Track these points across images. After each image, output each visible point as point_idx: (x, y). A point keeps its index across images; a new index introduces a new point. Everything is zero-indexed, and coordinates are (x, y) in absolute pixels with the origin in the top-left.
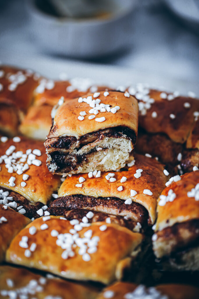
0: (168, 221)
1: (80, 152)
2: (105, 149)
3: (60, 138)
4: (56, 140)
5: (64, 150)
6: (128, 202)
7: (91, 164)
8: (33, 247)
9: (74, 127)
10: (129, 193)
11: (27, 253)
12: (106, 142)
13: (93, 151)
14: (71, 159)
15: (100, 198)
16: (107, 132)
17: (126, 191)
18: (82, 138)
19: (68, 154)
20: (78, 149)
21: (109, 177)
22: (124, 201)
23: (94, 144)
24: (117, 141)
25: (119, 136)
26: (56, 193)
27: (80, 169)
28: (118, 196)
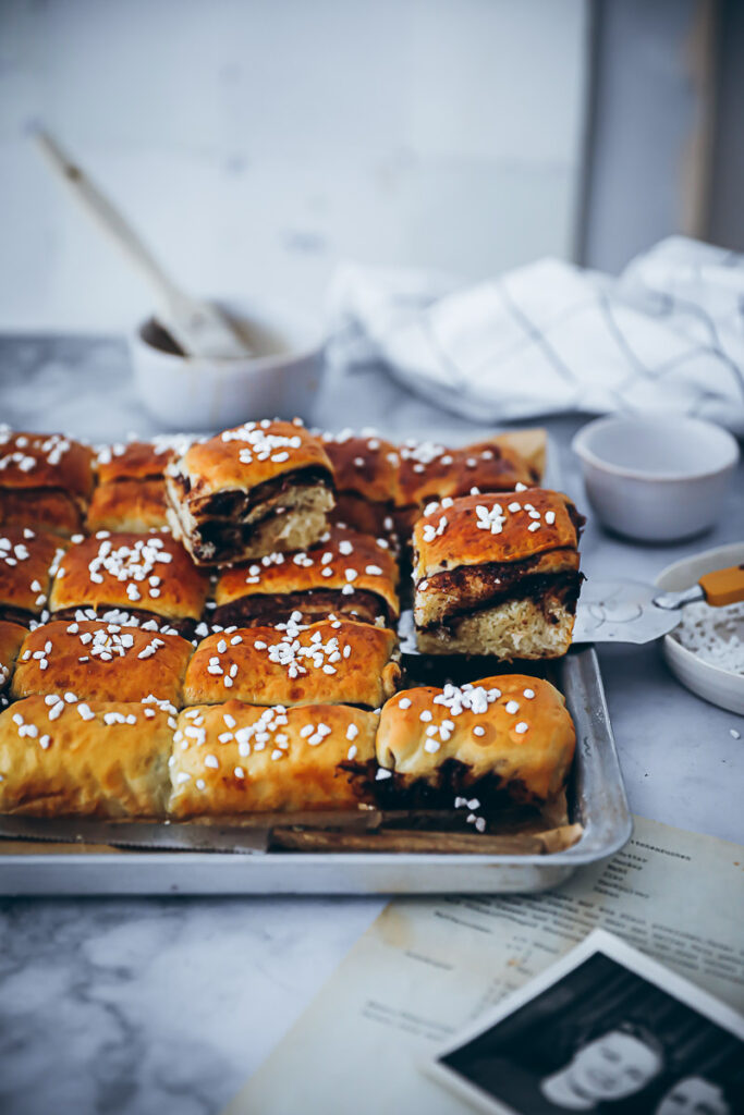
0: (444, 563)
1: (249, 519)
2: (289, 510)
3: (215, 497)
4: (207, 501)
5: (223, 519)
6: (347, 590)
7: (265, 542)
8: (234, 670)
9: (238, 476)
10: (343, 577)
11: (228, 682)
12: (293, 496)
13: (270, 516)
14: (233, 534)
15: (295, 593)
16: (292, 477)
17: (338, 575)
18: (254, 491)
19: (228, 525)
20: (245, 513)
21: (301, 559)
22: (341, 590)
23: (272, 502)
24: (309, 492)
25: (313, 484)
26: (213, 601)
27: (249, 552)
28: (326, 584)
